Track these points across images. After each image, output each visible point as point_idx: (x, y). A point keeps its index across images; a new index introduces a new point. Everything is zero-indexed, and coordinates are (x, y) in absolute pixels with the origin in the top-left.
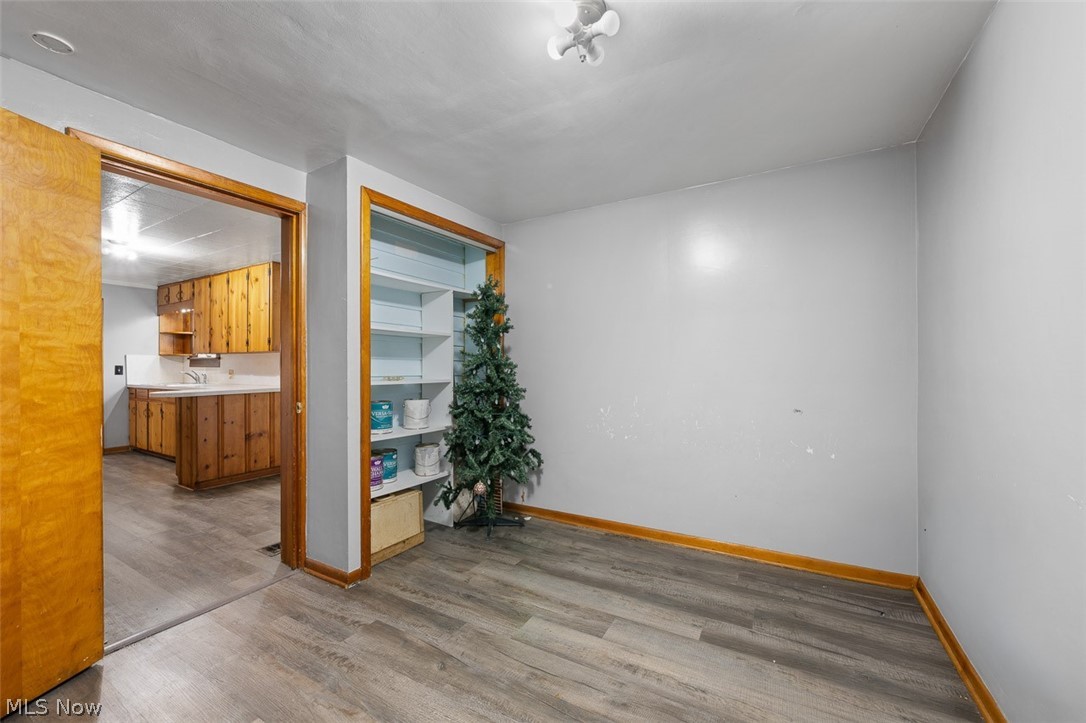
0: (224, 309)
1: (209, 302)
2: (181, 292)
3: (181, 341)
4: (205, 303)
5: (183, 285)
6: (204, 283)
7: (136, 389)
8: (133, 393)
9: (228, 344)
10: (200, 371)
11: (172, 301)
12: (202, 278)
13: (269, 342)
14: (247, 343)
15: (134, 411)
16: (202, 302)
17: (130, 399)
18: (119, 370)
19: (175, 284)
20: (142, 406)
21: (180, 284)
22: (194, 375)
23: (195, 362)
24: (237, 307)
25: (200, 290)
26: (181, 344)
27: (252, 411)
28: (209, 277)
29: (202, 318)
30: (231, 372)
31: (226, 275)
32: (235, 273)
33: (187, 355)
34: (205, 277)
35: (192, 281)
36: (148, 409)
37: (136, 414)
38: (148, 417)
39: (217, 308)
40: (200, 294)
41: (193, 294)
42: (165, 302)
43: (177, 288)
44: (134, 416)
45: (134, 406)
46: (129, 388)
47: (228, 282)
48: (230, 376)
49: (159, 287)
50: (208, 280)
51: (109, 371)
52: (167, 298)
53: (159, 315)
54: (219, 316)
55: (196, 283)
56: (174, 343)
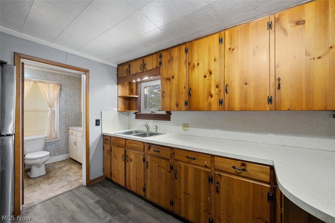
0: (214, 68)
1: (184, 67)
2: (144, 65)
3: (128, 102)
4: (179, 68)
5: (145, 59)
6: (177, 52)
7: (110, 137)
8: (106, 139)
9: (221, 102)
10: (151, 123)
11: (132, 73)
12: (173, 47)
14: (270, 100)
15: (109, 152)
16: (175, 68)
17: (104, 142)
18: (98, 123)
19: (137, 59)
20: (119, 151)
21: (142, 58)
22: (147, 126)
23: (139, 116)
25: (171, 58)
28: (185, 45)
29: (174, 81)
30: (185, 126)
31: (216, 36)
33: (134, 111)
34: (178, 46)
35: (159, 54)
36: (126, 155)
37: (111, 155)
38: (126, 161)
39: (200, 71)
40: (170, 60)
41: (161, 63)
42: (125, 75)
43: (140, 62)
44: (109, 157)
45: (109, 148)
46: (103, 135)
47: (221, 41)
48: (186, 128)
49: (118, 65)
50: (184, 47)
51: (92, 123)
52: (128, 72)
53: (118, 84)
54: (205, 77)
55: (164, 54)
56: (124, 104)
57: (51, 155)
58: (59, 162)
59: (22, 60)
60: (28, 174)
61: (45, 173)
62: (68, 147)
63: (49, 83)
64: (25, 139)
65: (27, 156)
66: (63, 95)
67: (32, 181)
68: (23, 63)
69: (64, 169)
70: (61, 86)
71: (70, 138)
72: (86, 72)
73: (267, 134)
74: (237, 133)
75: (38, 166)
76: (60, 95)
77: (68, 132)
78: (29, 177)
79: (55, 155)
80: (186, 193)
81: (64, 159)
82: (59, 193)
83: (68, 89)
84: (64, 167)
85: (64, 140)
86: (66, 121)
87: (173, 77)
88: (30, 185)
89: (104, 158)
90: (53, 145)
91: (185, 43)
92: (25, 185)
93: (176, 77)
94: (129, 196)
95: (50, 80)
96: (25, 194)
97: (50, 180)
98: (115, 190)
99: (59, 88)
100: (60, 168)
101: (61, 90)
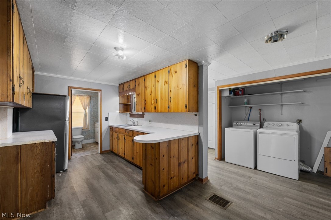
0: (153, 90)
1: (144, 89)
2: (129, 86)
3: (126, 107)
4: (142, 89)
5: (130, 82)
6: (141, 80)
7: (113, 127)
8: (111, 128)
9: (155, 108)
10: (136, 120)
11: (125, 90)
12: (140, 77)
13: (186, 107)
14: (169, 107)
15: (112, 136)
16: (141, 89)
17: (110, 131)
18: (107, 119)
19: (126, 82)
20: (115, 135)
21: (129, 82)
22: (133, 121)
23: (132, 116)
24: (161, 89)
25: (139, 83)
26: (126, 108)
27: (181, 149)
28: (144, 77)
29: (140, 96)
30: (150, 121)
31: (154, 74)
32: (160, 71)
33: (129, 113)
34: (142, 77)
35: (135, 80)
36: (118, 137)
37: (113, 137)
38: (118, 140)
39: (148, 91)
40: (139, 84)
41: (136, 86)
42: (122, 91)
43: (127, 84)
44: (112, 138)
45: (112, 134)
46: (110, 126)
47: (155, 77)
48: (150, 123)
49: (119, 85)
50: (143, 77)
51: (103, 119)
52: (123, 89)
53: (119, 96)
54: (150, 94)
55: (137, 80)
56: (124, 108)
57: (85, 139)
58: (90, 143)
59: (71, 89)
60: (74, 147)
61: (82, 147)
62: (95, 135)
63: (84, 96)
64: (72, 127)
65: (73, 137)
66: (92, 102)
67: (75, 150)
68: (72, 90)
69: (91, 147)
70: (91, 97)
71: (96, 129)
72: (100, 91)
73: (178, 124)
74: (168, 125)
75: (78, 142)
76: (90, 102)
77: (95, 126)
78: (74, 148)
79: (87, 139)
80: (137, 152)
81: (92, 142)
82: (87, 155)
83: (95, 98)
84: (91, 146)
85: (92, 130)
86: (93, 119)
87: (140, 94)
88: (75, 151)
89: (110, 139)
90: (86, 133)
91: (144, 76)
92: (72, 151)
93: (141, 94)
94: (119, 158)
95: (85, 94)
96: (72, 154)
97: (84, 150)
98: (114, 156)
99: (89, 98)
100: (90, 146)
101: (90, 99)
